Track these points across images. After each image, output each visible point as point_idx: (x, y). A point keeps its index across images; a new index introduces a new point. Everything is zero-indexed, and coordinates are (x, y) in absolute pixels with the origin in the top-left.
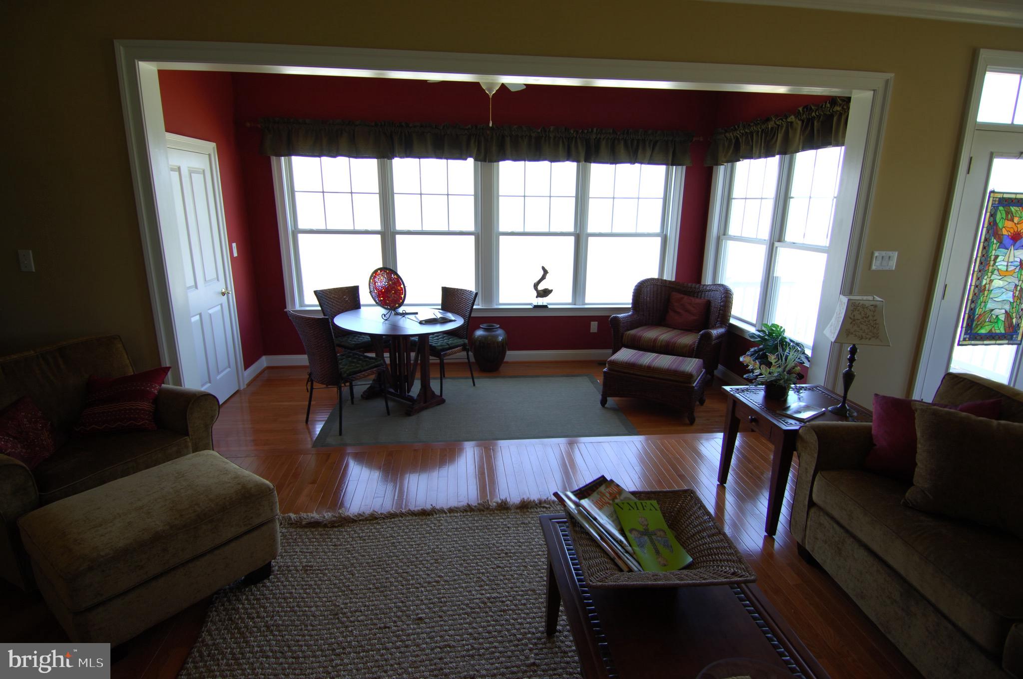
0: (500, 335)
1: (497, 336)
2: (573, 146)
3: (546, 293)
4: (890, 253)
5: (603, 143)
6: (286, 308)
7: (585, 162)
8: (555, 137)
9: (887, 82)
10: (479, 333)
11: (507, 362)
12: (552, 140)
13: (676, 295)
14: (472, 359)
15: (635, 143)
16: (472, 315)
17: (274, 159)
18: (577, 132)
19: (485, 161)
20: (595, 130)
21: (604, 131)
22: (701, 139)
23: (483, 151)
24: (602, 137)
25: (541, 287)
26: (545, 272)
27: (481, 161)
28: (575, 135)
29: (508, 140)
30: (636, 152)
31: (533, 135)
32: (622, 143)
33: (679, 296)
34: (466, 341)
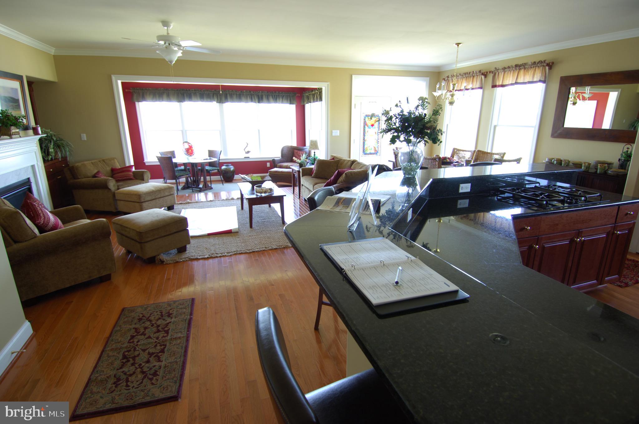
0: (232, 168)
1: (231, 168)
2: (253, 97)
3: (248, 152)
4: (337, 131)
5: (264, 97)
6: (144, 161)
7: (258, 103)
8: (246, 94)
9: (328, 85)
10: (223, 167)
11: (235, 180)
12: (245, 95)
13: (296, 151)
14: (223, 179)
15: (276, 96)
16: (220, 162)
17: (137, 103)
18: (254, 93)
19: (220, 103)
20: (260, 92)
21: (264, 92)
22: (299, 95)
23: (219, 99)
24: (263, 94)
25: (246, 150)
26: (248, 144)
27: (219, 103)
28: (253, 93)
29: (228, 95)
30: (276, 100)
31: (238, 93)
32: (271, 96)
33: (297, 151)
34: (219, 168)
